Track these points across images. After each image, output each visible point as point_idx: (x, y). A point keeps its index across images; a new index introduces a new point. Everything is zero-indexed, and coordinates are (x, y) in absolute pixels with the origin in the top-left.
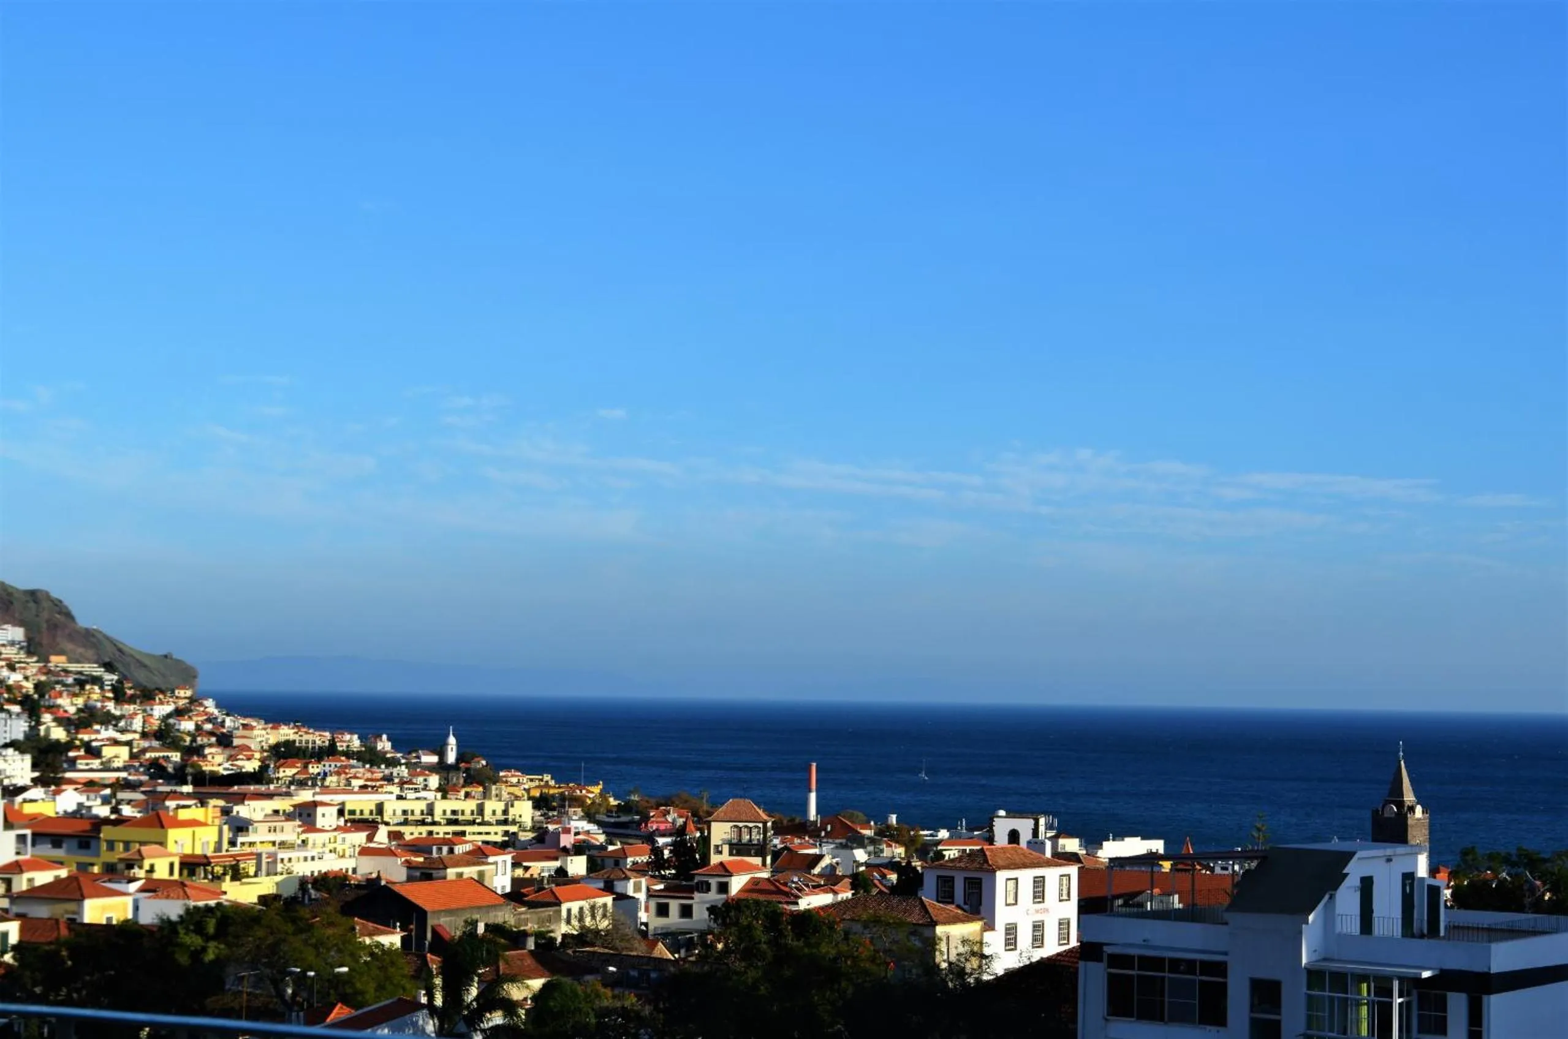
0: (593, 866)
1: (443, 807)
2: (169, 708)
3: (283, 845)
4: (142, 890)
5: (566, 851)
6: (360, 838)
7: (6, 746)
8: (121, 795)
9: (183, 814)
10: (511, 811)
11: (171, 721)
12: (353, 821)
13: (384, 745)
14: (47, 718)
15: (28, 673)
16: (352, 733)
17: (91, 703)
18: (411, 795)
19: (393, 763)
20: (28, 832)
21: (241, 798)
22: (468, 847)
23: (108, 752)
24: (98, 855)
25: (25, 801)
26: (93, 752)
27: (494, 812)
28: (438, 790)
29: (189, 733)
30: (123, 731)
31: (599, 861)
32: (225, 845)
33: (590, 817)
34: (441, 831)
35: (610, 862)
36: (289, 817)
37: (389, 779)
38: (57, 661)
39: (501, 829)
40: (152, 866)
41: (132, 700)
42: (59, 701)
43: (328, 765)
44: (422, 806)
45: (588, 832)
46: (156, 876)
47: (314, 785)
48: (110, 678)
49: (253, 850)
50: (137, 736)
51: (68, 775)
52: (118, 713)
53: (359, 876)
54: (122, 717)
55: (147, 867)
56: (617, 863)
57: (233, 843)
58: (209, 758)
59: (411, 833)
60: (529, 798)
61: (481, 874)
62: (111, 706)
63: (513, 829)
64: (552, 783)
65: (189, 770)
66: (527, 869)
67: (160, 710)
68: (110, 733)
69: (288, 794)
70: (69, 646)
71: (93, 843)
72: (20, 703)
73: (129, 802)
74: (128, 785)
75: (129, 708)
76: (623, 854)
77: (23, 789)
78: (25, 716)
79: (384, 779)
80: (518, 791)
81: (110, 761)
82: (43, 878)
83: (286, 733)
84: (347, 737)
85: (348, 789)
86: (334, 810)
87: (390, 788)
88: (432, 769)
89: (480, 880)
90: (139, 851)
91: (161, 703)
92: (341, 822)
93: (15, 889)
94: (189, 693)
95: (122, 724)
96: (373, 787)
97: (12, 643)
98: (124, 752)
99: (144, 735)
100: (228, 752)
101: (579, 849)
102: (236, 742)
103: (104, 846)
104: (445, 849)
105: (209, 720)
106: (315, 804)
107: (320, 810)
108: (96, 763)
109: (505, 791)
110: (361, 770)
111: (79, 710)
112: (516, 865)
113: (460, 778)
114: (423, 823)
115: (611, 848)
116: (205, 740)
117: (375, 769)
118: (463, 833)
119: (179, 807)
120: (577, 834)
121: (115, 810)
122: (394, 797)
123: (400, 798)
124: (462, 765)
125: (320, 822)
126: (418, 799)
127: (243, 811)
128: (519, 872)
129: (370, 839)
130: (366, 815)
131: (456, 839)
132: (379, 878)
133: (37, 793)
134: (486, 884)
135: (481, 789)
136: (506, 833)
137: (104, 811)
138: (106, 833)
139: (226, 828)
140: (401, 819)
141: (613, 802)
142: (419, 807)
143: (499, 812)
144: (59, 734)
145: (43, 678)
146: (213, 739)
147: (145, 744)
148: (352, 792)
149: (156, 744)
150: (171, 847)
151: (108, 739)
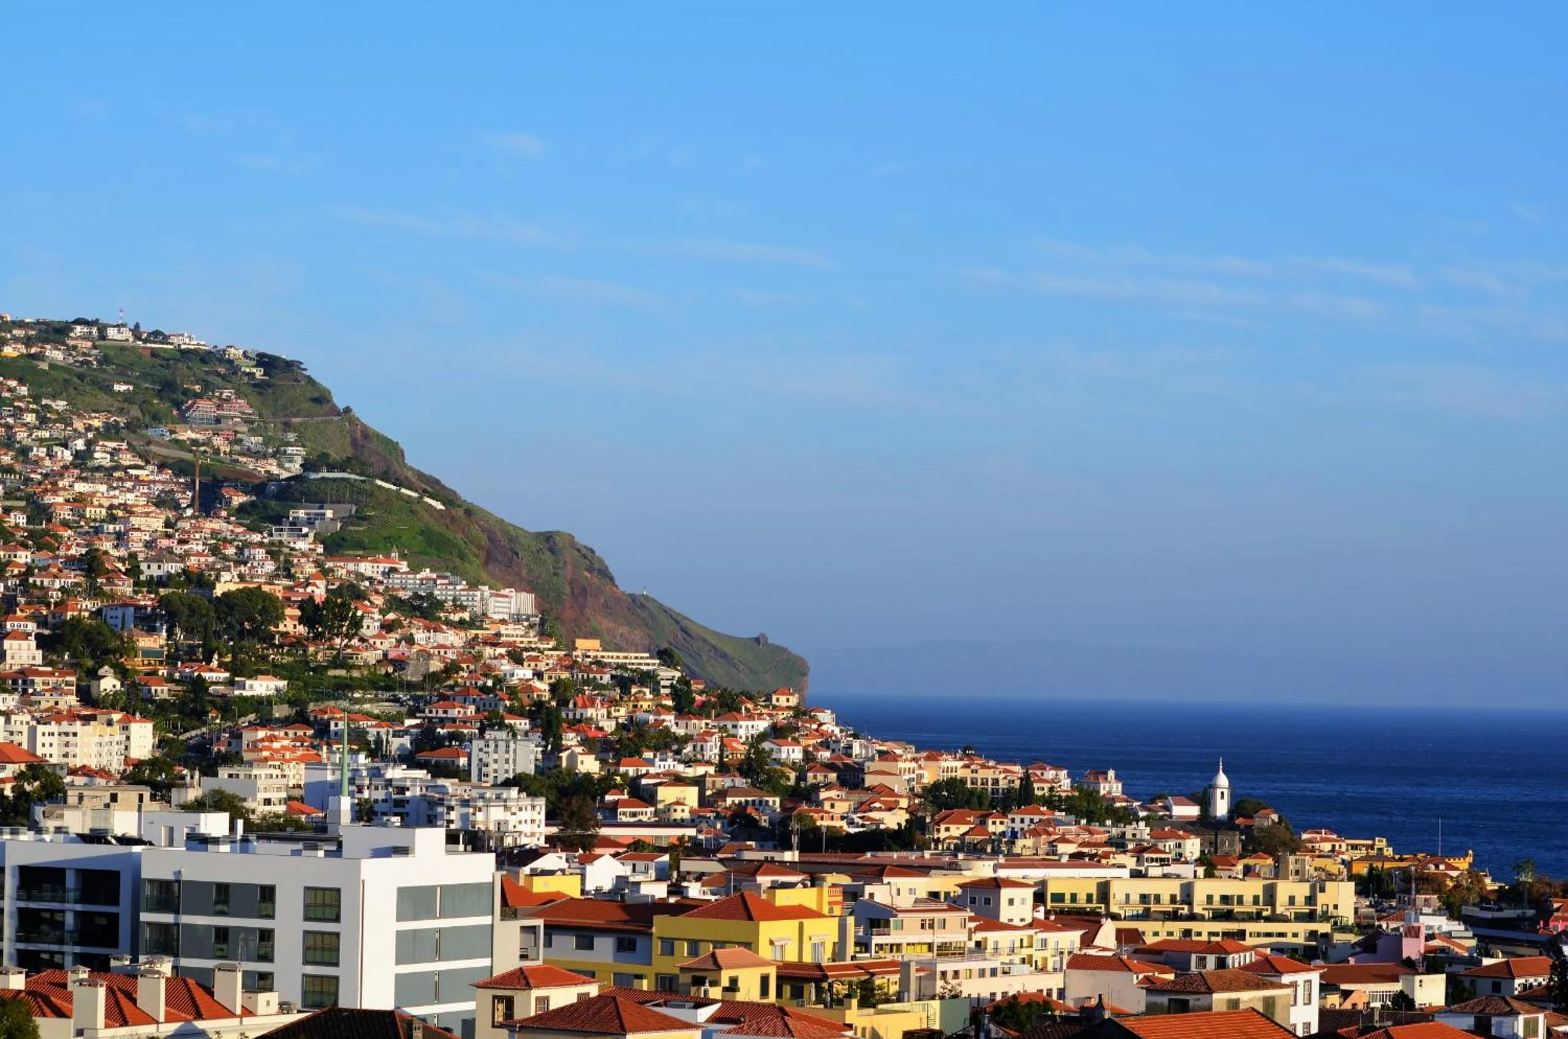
0: (1456, 993)
1: (1206, 890)
2: (762, 725)
3: (945, 950)
4: (715, 1019)
5: (1410, 967)
6: (1070, 939)
7: (508, 784)
8: (686, 865)
9: (783, 898)
10: (1321, 898)
11: (766, 745)
12: (1061, 913)
13: (1111, 787)
14: (570, 739)
15: (542, 667)
16: (1058, 767)
17: (640, 715)
18: (1155, 871)
19: (1125, 817)
20: (539, 922)
21: (878, 873)
22: (1249, 958)
23: (667, 794)
24: (649, 962)
25: (535, 873)
26: (644, 795)
27: (1292, 900)
28: (1200, 862)
29: (794, 766)
30: (688, 763)
31: (1467, 983)
32: (851, 949)
33: (1451, 910)
34: (1204, 930)
35: (1485, 986)
36: (955, 904)
37: (1119, 844)
38: (587, 647)
39: (1304, 928)
40: (734, 981)
41: (703, 711)
42: (590, 712)
43: (1020, 820)
44: (1173, 887)
45: (1448, 936)
46: (740, 997)
47: (996, 852)
48: (668, 675)
49: (897, 957)
50: (711, 770)
51: (605, 831)
52: (681, 732)
53: (1070, 1003)
54: (687, 738)
55: (725, 982)
56: (1496, 987)
57: (863, 945)
58: (827, 806)
59: (1154, 933)
60: (1351, 878)
61: (1269, 1002)
62: (669, 719)
63: (1324, 928)
64: (1389, 852)
65: (795, 826)
66: (1346, 994)
67: (749, 728)
68: (670, 764)
69: (954, 867)
70: (605, 624)
71: (640, 942)
72: (531, 716)
73: (699, 877)
74: (696, 849)
75: (698, 725)
76: (1507, 972)
77: (535, 854)
78: (537, 736)
79: (1109, 843)
80: (1333, 866)
81: (668, 808)
82: (562, 997)
83: (951, 766)
84: (1050, 774)
85: (1051, 860)
86: (1028, 894)
87: (1121, 859)
88: (1190, 827)
89: (1268, 1013)
90: (713, 955)
91: (750, 717)
92: (1040, 915)
93: (519, 1014)
94: (794, 701)
95: (688, 749)
96: (1092, 857)
97: (517, 619)
98: (691, 795)
99: (723, 768)
100: (857, 797)
101: (1433, 963)
102: (870, 781)
103: (657, 946)
104: (1211, 961)
105: (826, 745)
106: (996, 884)
107: (1006, 893)
108: (647, 813)
109: (1310, 865)
110: (1073, 828)
111: (620, 727)
112: (1326, 988)
113: (1232, 843)
114: (1174, 916)
115: (1487, 962)
116: (820, 777)
117: (1095, 827)
118: (1241, 934)
119: (775, 886)
120: (1430, 937)
121: (676, 889)
122: (1125, 873)
123: (1136, 874)
124: (1239, 821)
125: (1006, 914)
126: (1165, 876)
127: (879, 893)
128: (1334, 1000)
129: (1087, 941)
130: (1082, 903)
131: (1228, 944)
132: (1100, 1006)
133: (553, 860)
134: (1278, 1018)
135: (1270, 861)
136: (1313, 934)
137: (659, 891)
138: (661, 925)
139: (851, 920)
140: (1140, 910)
141: (1490, 884)
142: (1168, 889)
143: (1300, 900)
144: (589, 765)
145: (565, 675)
146: (833, 776)
147: (725, 782)
148: (1058, 865)
149: (740, 782)
150: (765, 951)
151: (665, 775)
